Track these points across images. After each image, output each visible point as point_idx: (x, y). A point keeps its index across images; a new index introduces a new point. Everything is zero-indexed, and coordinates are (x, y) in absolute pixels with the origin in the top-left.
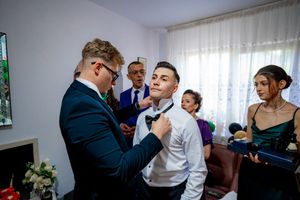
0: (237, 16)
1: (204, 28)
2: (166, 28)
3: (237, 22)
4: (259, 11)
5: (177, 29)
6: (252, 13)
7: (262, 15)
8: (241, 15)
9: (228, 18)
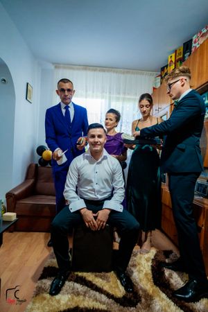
0: (114, 72)
1: (90, 73)
2: (53, 64)
3: (114, 75)
4: (127, 72)
5: (64, 68)
6: (124, 73)
7: (129, 76)
8: (117, 72)
9: (108, 71)
